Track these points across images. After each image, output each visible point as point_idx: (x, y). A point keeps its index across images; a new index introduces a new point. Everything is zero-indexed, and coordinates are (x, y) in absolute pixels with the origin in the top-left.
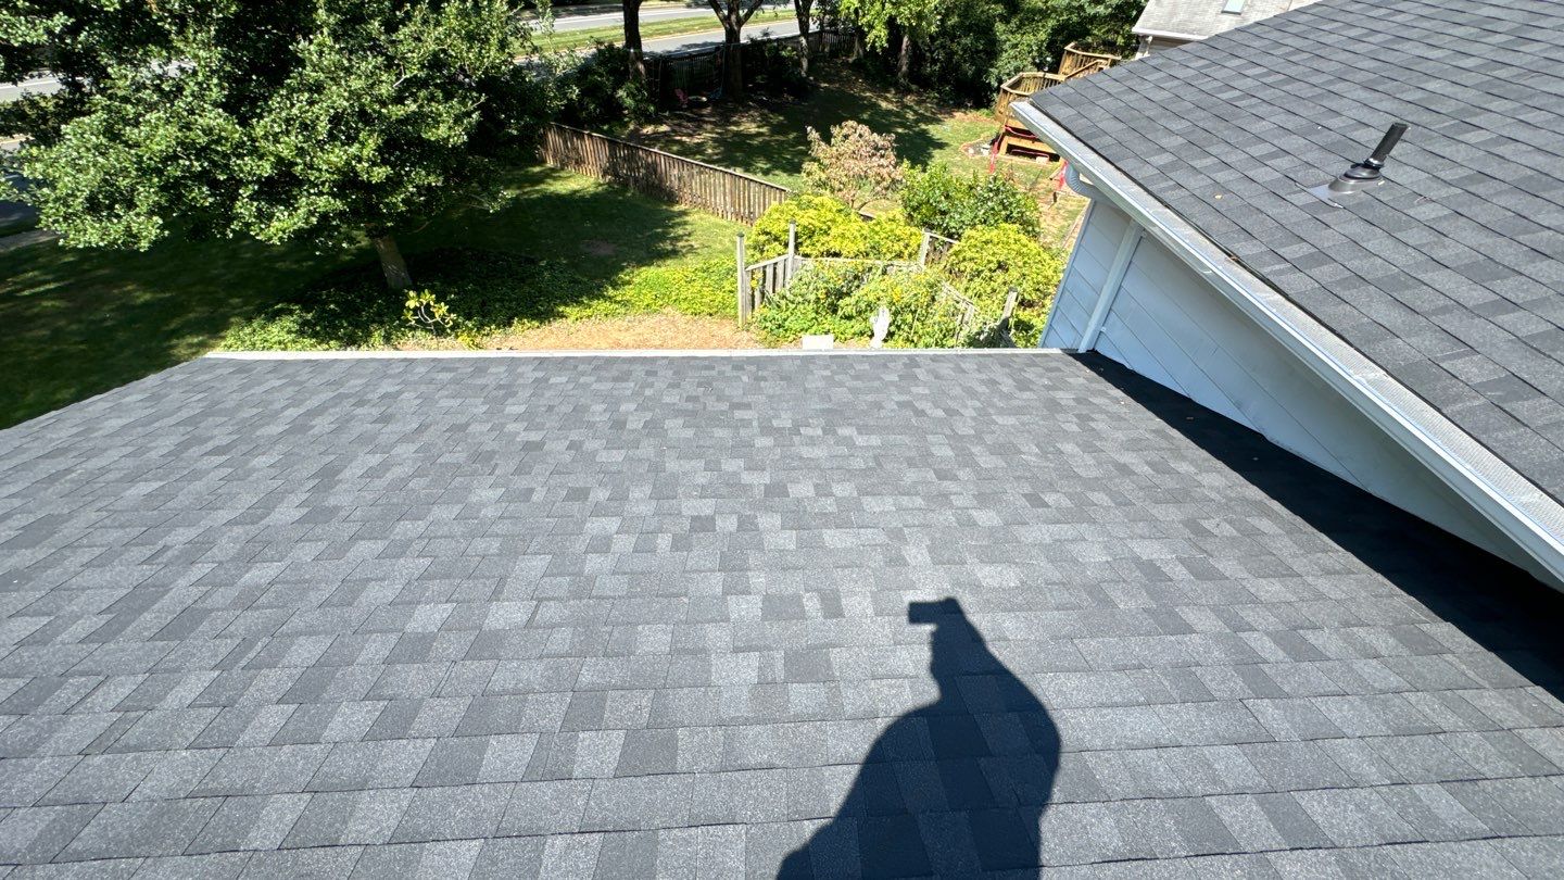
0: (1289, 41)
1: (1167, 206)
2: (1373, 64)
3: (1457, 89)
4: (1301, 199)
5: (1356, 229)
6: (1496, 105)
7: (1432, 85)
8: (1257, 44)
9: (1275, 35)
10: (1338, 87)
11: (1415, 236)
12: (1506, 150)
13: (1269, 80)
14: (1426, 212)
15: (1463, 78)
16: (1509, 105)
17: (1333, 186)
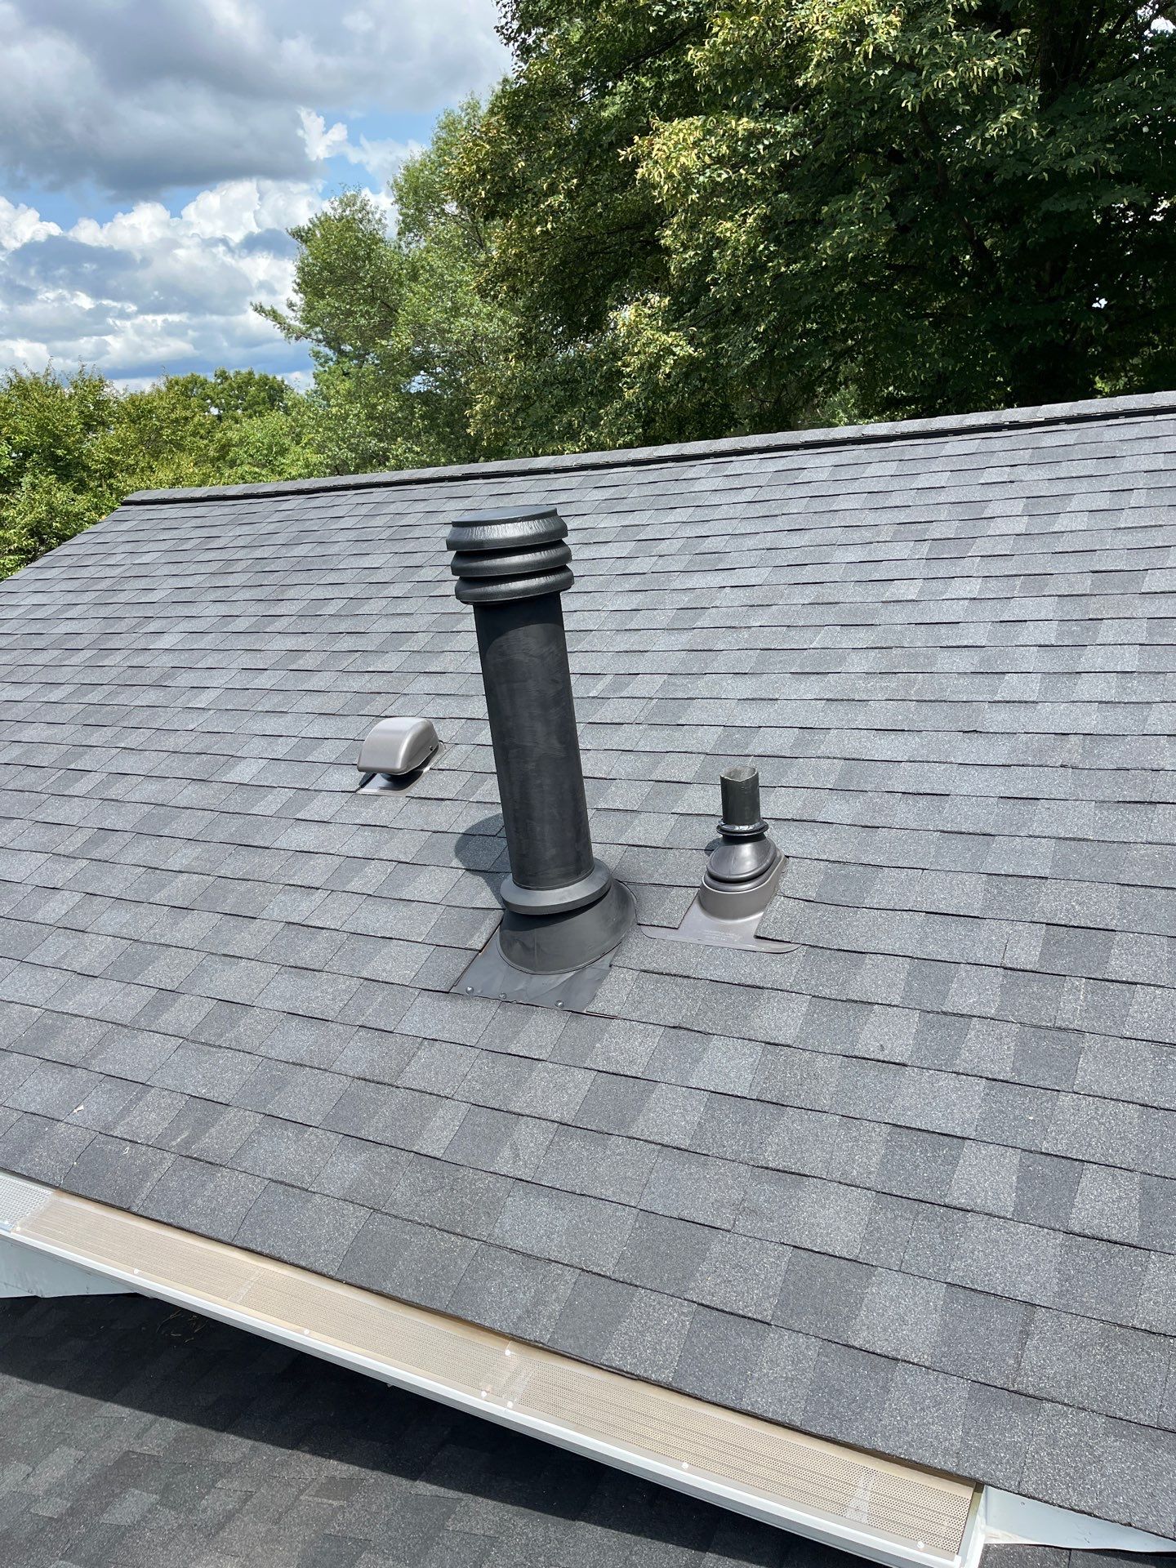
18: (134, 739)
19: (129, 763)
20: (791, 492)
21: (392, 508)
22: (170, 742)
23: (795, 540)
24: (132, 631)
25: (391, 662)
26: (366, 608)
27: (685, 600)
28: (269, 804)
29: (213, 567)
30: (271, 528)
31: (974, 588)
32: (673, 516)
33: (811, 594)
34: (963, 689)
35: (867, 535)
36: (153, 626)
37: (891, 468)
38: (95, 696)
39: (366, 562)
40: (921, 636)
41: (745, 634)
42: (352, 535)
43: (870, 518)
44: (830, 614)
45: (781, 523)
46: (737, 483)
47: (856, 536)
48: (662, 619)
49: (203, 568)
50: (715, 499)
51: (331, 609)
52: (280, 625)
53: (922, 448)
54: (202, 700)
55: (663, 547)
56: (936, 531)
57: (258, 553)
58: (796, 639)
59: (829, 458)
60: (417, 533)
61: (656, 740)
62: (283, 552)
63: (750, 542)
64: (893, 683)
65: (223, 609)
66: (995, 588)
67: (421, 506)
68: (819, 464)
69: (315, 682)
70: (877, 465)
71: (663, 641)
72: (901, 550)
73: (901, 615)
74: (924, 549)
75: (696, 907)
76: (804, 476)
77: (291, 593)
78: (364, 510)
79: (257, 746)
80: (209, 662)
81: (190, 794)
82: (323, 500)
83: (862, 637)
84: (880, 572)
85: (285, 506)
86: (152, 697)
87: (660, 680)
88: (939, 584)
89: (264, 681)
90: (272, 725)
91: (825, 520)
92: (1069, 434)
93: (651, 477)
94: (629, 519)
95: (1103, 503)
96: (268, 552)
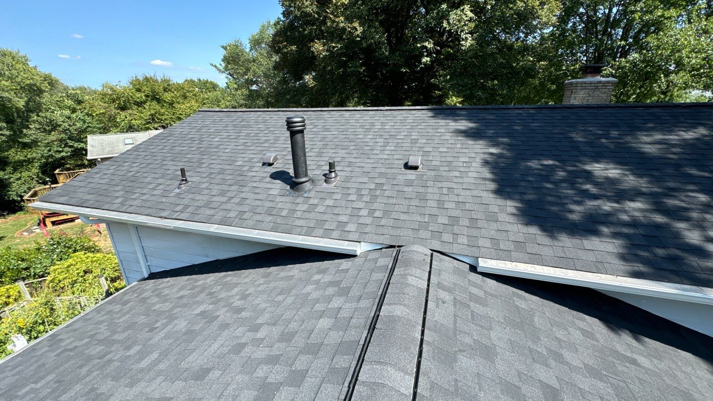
0: (142, 153)
1: (131, 213)
2: (170, 155)
3: (194, 156)
4: (172, 194)
5: (191, 196)
6: (204, 157)
7: (188, 156)
8: (131, 157)
9: (136, 153)
10: (164, 163)
11: (206, 192)
12: (212, 166)
13: (142, 166)
14: (204, 186)
15: (194, 153)
16: (208, 156)
17: (179, 188)
18: (213, 157)
19: (214, 162)
21: (263, 116)
22: (222, 158)
23: (342, 127)
24: (207, 137)
25: (266, 145)
26: (259, 135)
27: (323, 136)
28: (246, 168)
29: (224, 126)
30: (236, 118)
31: (371, 137)
32: (320, 121)
33: (345, 136)
34: (368, 152)
35: (355, 127)
36: (212, 137)
37: (360, 116)
38: (202, 149)
39: (258, 126)
40: (362, 144)
41: (333, 142)
42: (255, 121)
43: (356, 124)
44: (347, 140)
45: (340, 124)
46: (332, 116)
47: (353, 127)
48: (318, 139)
49: (222, 126)
50: (328, 119)
51: (252, 135)
52: (241, 137)
53: (365, 113)
54: (227, 151)
55: (318, 127)
56: (366, 127)
57: (234, 123)
58: (342, 144)
59: (349, 113)
60: (269, 121)
61: (318, 159)
62: (239, 123)
63: (334, 127)
64: (357, 151)
65: (228, 134)
66: (375, 137)
67: (268, 116)
68: (347, 114)
69: (251, 148)
70: (357, 115)
71: (319, 143)
72: (360, 130)
73: (359, 140)
74: (363, 130)
75: (325, 183)
76: (344, 116)
77: (243, 131)
78: (256, 116)
79: (240, 159)
80: (227, 143)
81: (228, 167)
82: (247, 113)
83: (353, 144)
84: (357, 133)
85: (238, 114)
86: (215, 150)
87: (318, 149)
88: (366, 136)
89: (239, 148)
90: (243, 155)
91: (348, 124)
92: (389, 113)
93: (316, 114)
94: (312, 121)
95: (392, 124)
96: (236, 123)
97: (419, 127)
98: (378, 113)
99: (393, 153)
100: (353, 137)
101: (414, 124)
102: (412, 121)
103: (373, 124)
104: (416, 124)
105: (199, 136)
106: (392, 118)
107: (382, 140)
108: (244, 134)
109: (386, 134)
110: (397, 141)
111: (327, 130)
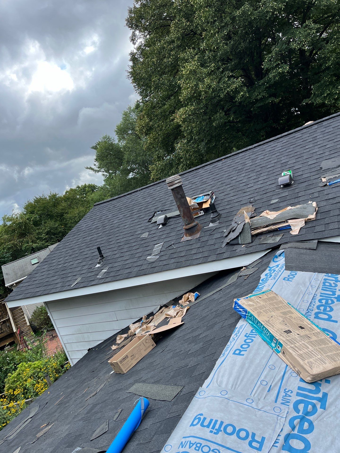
3: (102, 239)
12: (118, 241)
14: (117, 256)
16: (113, 235)
17: (99, 263)
19: (119, 238)
20: (216, 169)
21: (147, 192)
23: (217, 176)
26: (149, 207)
27: (202, 189)
29: (118, 210)
30: (126, 201)
31: (244, 175)
32: (197, 179)
33: (220, 183)
34: (244, 188)
35: (228, 172)
37: (231, 161)
39: (146, 201)
42: (142, 198)
43: (228, 169)
44: (224, 184)
45: (214, 174)
46: (206, 170)
49: (116, 210)
50: (203, 174)
51: (143, 208)
52: (135, 214)
55: (196, 183)
56: (239, 168)
59: (221, 163)
60: (153, 194)
62: (130, 204)
63: (210, 178)
64: (234, 191)
66: (247, 174)
67: (152, 190)
70: (229, 161)
72: (233, 173)
73: (234, 181)
74: (237, 172)
76: (217, 166)
77: (135, 209)
80: (125, 222)
81: (131, 238)
83: (229, 186)
84: (231, 177)
88: (240, 176)
91: (222, 172)
92: (258, 148)
93: (192, 173)
94: (190, 181)
95: (262, 157)
96: (127, 205)
97: (287, 151)
98: (247, 152)
99: (266, 181)
100: (228, 180)
101: (283, 150)
102: (280, 148)
103: (244, 164)
104: (285, 149)
105: (102, 224)
106: (261, 153)
107: (255, 174)
108: (136, 211)
109: (258, 167)
110: (268, 170)
111: (205, 183)
